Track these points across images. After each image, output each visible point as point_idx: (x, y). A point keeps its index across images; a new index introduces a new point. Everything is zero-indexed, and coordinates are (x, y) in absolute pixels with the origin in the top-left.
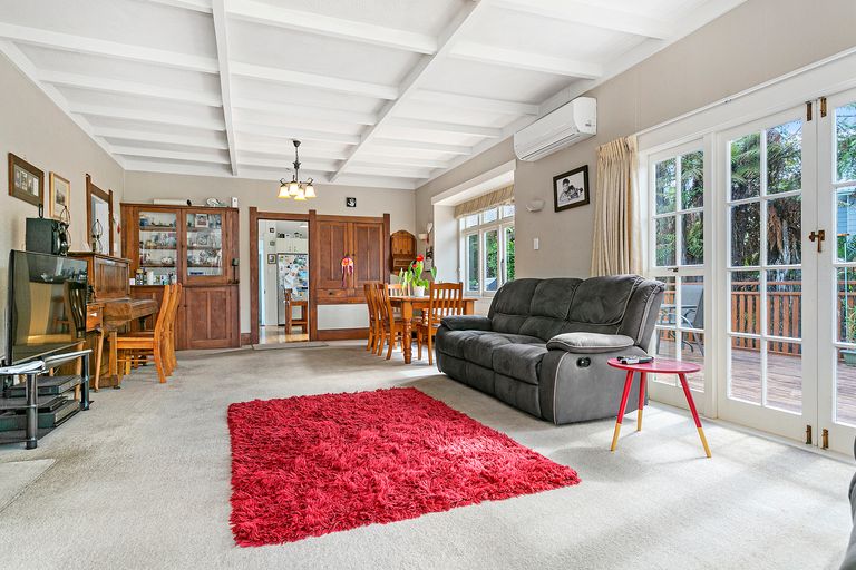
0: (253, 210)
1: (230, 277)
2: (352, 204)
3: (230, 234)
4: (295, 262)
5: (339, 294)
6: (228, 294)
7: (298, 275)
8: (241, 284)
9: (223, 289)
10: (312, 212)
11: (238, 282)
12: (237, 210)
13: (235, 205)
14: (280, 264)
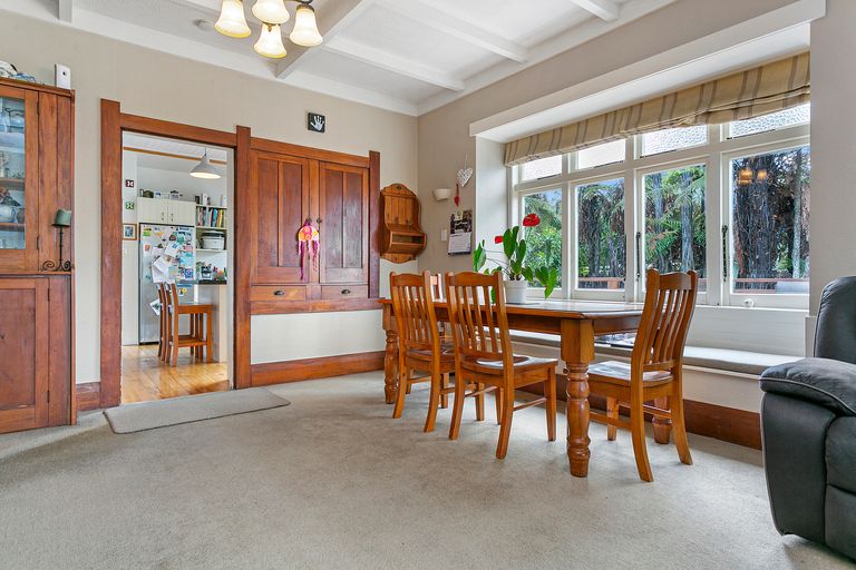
0: (109, 108)
1: (47, 254)
2: (318, 126)
3: (50, 151)
4: (172, 238)
5: (292, 294)
6: (42, 294)
7: (178, 260)
8: (78, 272)
9: (29, 284)
10: (243, 131)
11: (69, 267)
12: (69, 96)
13: (64, 82)
14: (145, 243)
